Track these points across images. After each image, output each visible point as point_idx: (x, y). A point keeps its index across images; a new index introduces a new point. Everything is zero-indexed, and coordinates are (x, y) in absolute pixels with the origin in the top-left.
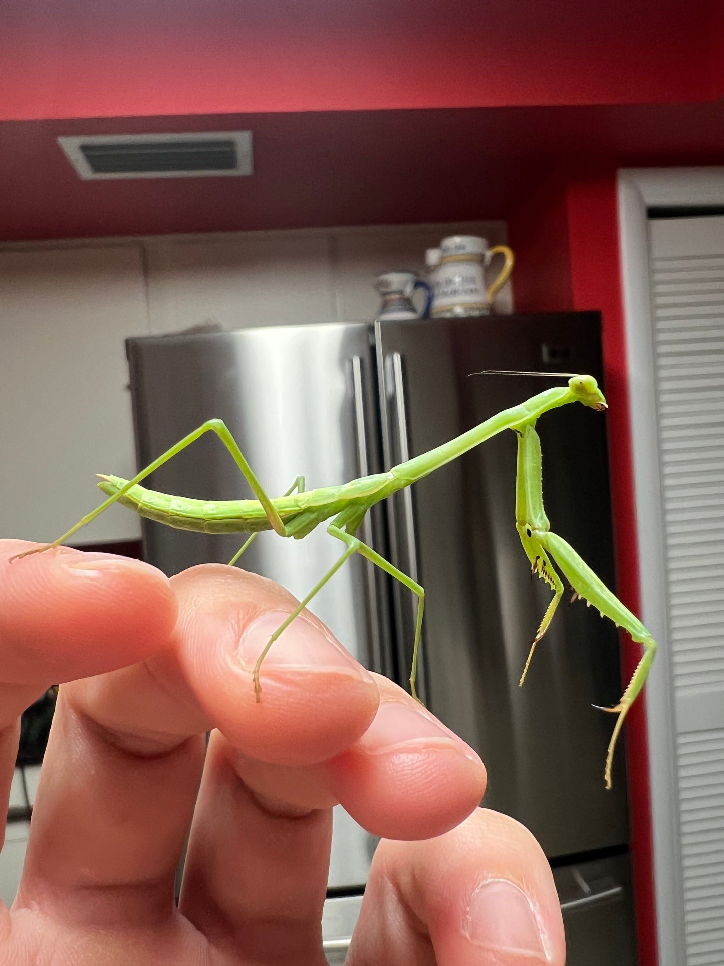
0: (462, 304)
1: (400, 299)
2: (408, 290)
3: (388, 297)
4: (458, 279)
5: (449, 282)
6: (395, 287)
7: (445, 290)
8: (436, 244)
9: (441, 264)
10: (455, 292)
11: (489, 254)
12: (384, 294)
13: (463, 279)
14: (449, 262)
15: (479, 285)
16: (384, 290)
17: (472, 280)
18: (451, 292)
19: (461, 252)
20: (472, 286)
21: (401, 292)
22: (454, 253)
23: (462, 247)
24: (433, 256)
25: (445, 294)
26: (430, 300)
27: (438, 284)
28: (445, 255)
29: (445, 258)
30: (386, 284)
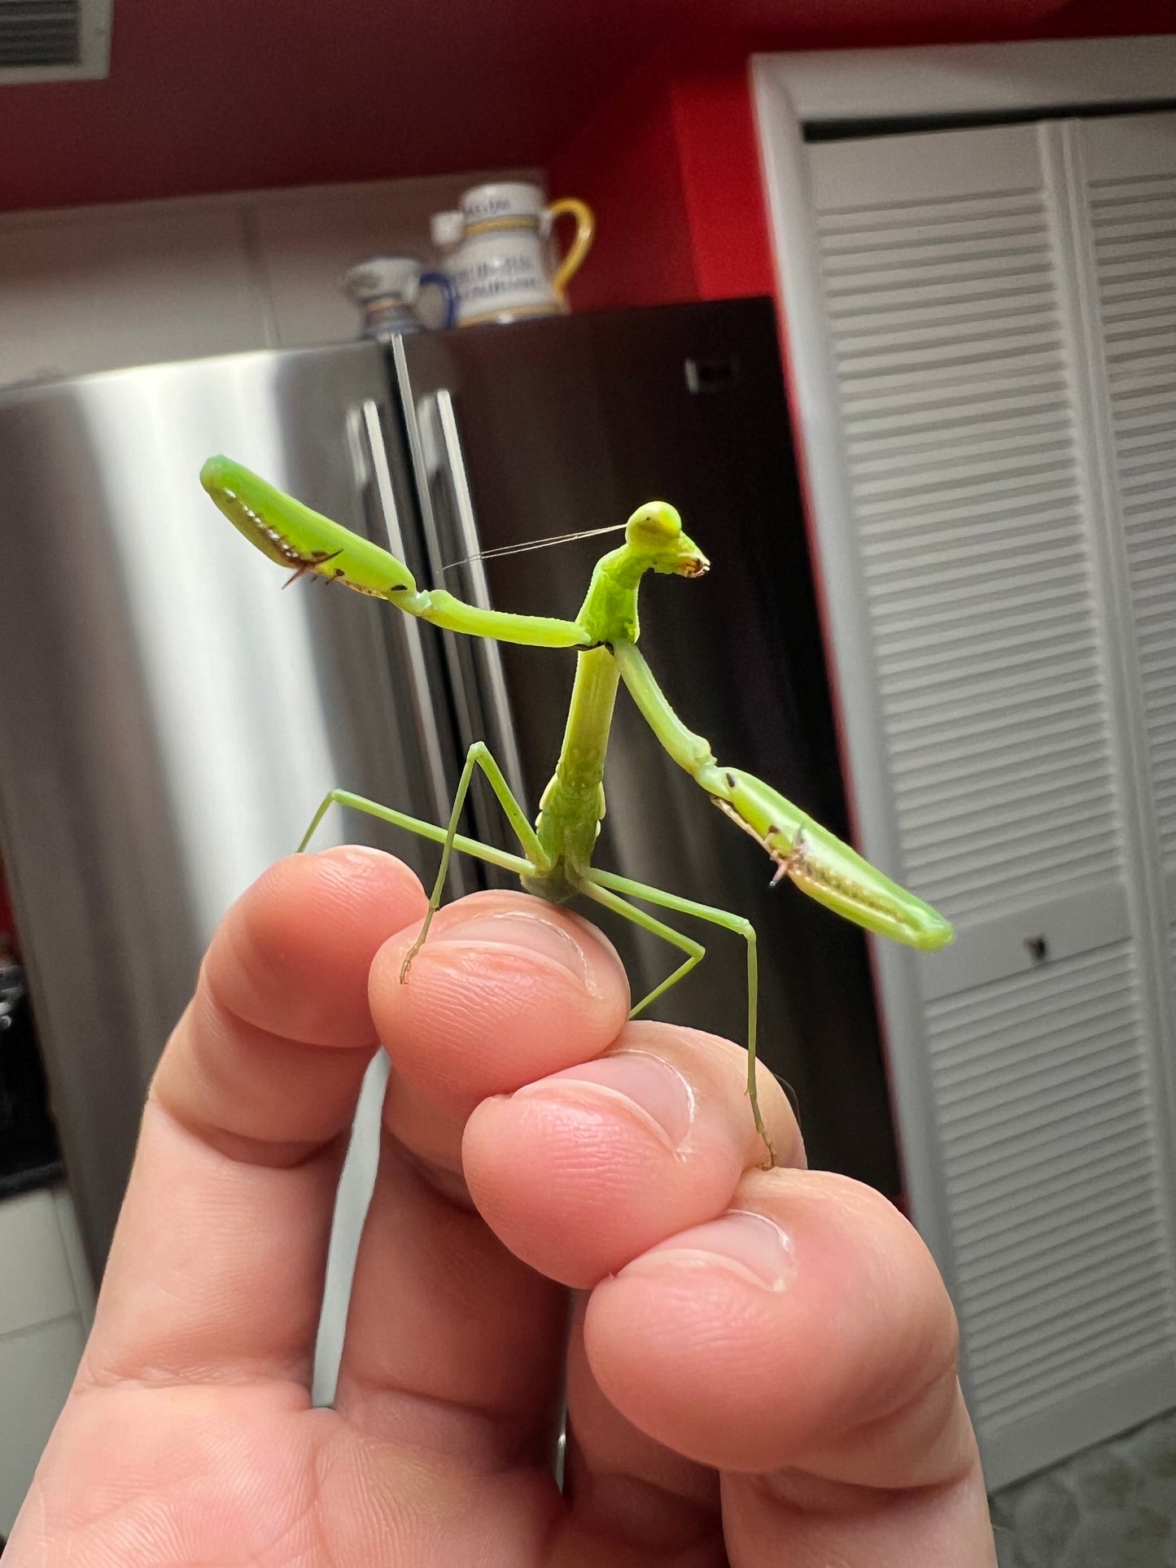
0: (509, 308)
1: (395, 308)
2: (411, 290)
3: (373, 306)
4: (497, 263)
5: (484, 270)
6: (386, 286)
7: (480, 284)
8: (452, 203)
9: (464, 238)
10: (497, 288)
11: (548, 215)
12: (365, 302)
13: (508, 261)
14: (482, 232)
15: (536, 272)
16: (366, 292)
17: (525, 264)
18: (491, 287)
19: (501, 212)
20: (524, 275)
21: (397, 295)
22: (489, 215)
23: (502, 204)
24: (446, 227)
25: (480, 292)
26: (452, 305)
27: (464, 274)
28: (471, 220)
29: (472, 225)
30: (370, 281)
